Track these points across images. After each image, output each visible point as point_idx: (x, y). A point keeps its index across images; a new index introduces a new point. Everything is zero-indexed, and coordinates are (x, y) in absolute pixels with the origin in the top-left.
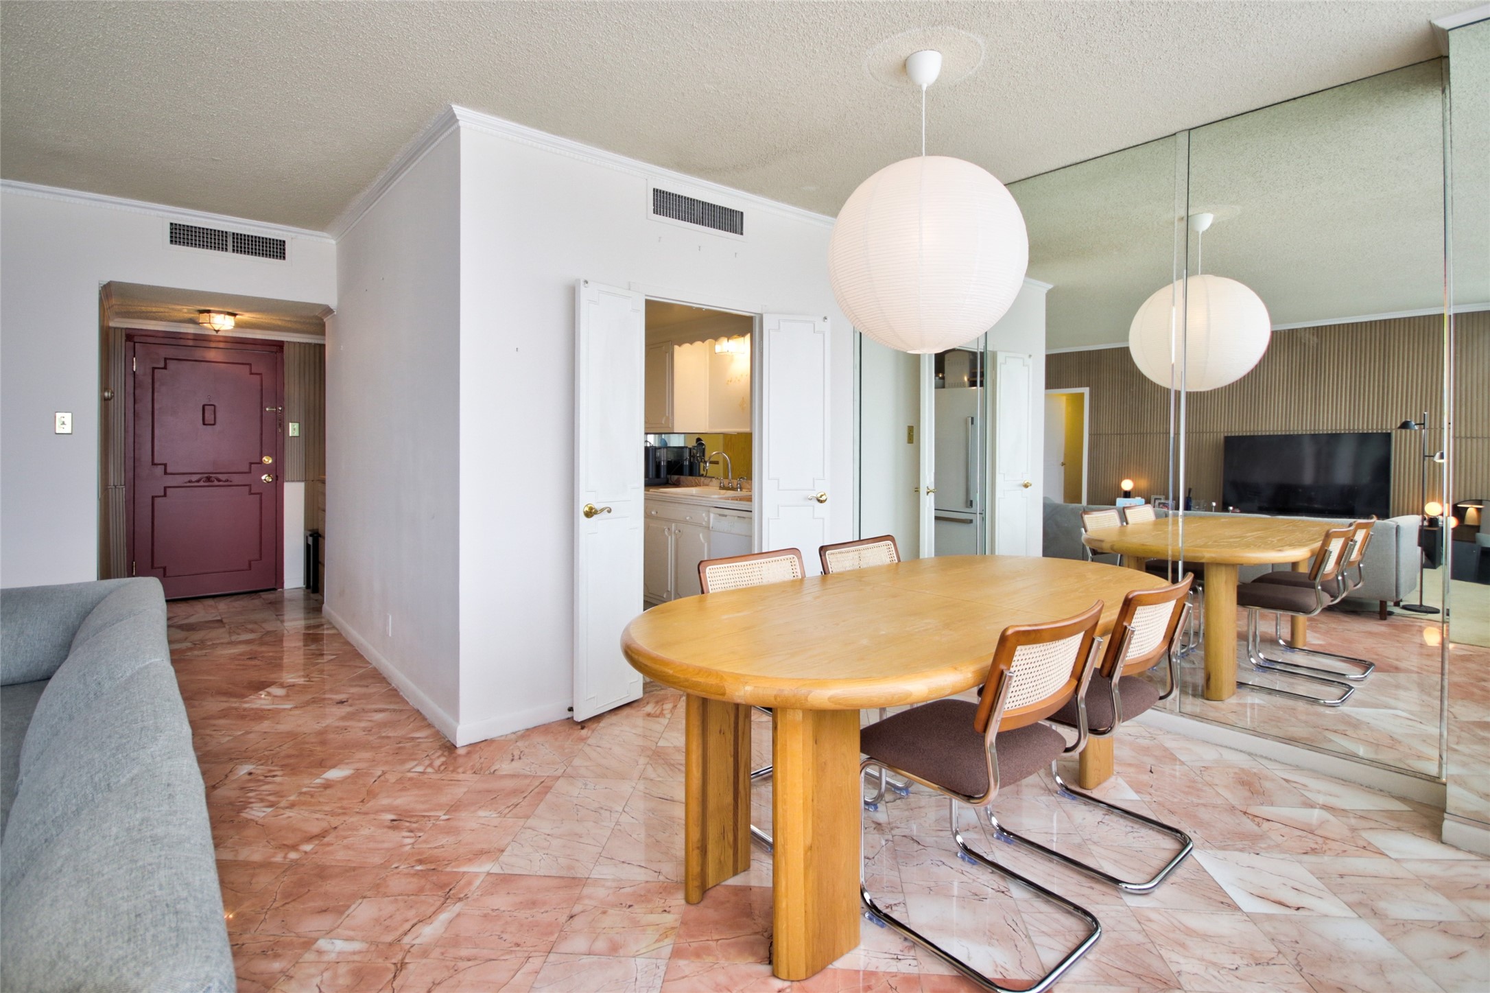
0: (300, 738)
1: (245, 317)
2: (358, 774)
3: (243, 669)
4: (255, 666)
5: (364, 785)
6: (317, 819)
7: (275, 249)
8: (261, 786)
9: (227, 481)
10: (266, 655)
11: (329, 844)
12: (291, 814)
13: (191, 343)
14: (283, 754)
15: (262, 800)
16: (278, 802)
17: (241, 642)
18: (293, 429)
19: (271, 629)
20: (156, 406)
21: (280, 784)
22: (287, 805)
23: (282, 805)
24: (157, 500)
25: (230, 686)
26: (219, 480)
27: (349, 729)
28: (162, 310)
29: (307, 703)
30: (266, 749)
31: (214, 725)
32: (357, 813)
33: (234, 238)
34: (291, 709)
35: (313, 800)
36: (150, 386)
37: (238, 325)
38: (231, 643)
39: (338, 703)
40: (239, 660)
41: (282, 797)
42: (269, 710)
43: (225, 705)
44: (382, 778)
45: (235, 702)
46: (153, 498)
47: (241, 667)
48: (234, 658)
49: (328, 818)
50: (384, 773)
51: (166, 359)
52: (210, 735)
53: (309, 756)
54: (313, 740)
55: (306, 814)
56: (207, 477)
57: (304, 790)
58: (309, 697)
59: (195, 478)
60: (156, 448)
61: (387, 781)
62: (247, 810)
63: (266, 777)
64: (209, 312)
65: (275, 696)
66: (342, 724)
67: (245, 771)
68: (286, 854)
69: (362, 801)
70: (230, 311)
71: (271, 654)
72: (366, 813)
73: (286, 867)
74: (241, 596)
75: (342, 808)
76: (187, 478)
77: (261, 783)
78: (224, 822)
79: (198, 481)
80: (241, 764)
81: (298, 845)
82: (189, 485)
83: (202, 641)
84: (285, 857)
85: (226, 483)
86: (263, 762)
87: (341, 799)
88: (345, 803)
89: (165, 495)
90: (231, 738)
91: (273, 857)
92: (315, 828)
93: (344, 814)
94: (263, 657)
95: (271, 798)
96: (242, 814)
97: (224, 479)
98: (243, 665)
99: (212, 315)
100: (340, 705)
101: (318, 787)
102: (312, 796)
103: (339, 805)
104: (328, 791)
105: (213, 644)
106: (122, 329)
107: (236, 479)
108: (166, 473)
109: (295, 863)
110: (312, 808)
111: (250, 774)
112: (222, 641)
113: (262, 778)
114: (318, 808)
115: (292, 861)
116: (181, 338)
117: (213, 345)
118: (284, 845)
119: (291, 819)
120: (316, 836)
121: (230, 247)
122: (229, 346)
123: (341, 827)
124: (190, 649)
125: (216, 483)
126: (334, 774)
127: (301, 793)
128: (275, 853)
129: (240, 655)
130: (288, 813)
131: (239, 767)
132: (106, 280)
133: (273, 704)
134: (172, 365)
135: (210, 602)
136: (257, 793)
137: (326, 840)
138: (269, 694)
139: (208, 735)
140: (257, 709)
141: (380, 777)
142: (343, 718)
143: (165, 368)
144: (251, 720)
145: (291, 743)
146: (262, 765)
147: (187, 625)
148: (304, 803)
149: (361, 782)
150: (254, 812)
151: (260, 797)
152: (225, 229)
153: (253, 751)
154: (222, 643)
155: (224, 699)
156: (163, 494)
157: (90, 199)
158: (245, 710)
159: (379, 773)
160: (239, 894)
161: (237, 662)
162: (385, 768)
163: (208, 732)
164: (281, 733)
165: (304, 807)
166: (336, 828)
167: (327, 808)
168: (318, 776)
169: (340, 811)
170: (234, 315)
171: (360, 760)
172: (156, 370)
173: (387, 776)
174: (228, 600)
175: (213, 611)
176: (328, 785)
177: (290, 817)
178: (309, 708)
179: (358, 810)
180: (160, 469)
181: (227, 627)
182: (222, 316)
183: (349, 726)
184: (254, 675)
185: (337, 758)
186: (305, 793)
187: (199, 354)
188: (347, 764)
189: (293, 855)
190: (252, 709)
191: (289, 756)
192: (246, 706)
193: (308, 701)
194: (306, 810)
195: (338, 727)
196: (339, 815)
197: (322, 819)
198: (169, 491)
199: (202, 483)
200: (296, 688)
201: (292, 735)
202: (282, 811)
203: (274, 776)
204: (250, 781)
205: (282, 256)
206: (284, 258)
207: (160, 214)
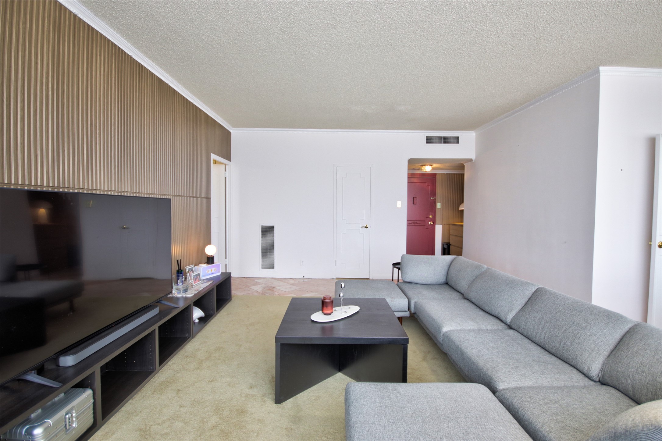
1: (435, 166)
7: (455, 140)
18: (439, 205)
26: (417, 223)
33: (443, 138)
37: (433, 169)
56: (414, 222)
79: (411, 223)
82: (409, 225)
97: (419, 223)
99: (426, 166)
107: (422, 223)
117: (416, 176)
121: (442, 142)
122: (420, 176)
132: (410, 158)
152: (441, 136)
157: (406, 132)
170: (431, 165)
182: (429, 166)
187: (412, 180)
205: (458, 142)
206: (458, 143)
207: (424, 134)
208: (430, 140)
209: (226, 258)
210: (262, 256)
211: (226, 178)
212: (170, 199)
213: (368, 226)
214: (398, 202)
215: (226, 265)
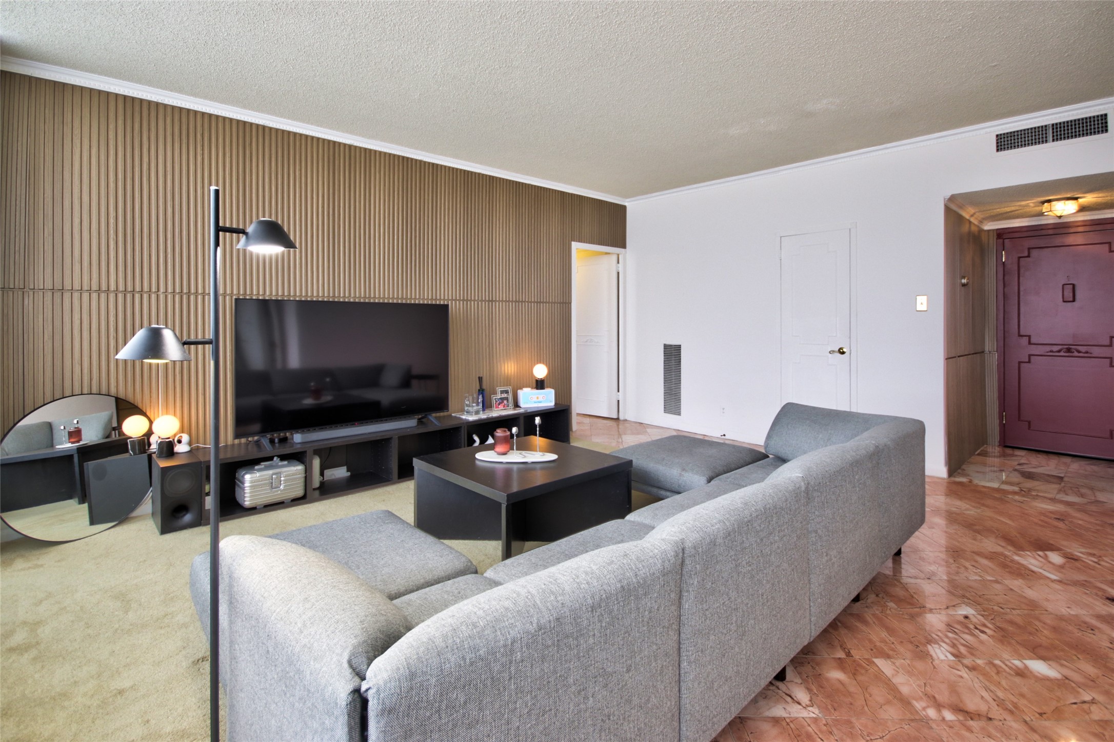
0: (1037, 612)
1: (1089, 199)
2: (1063, 683)
3: (1041, 526)
4: (1056, 527)
5: (1059, 699)
6: (982, 697)
8: (964, 633)
9: (1087, 352)
10: (1075, 521)
11: (969, 729)
12: (965, 675)
13: (1051, 232)
14: (1008, 617)
15: (954, 646)
16: (964, 657)
17: (1062, 502)
19: (1101, 500)
20: (1022, 289)
21: (982, 642)
22: (969, 665)
23: (966, 661)
24: (1022, 365)
25: (1018, 535)
26: (1079, 352)
27: (1096, 632)
28: (1013, 208)
29: (1075, 583)
30: (998, 604)
31: (976, 561)
32: (1025, 722)
33: (1053, 129)
34: (1053, 581)
35: (996, 677)
36: (1017, 273)
37: (1083, 209)
38: (1053, 500)
39: (1108, 599)
40: (1047, 516)
41: (972, 654)
42: (1033, 571)
43: (1000, 549)
44: (1085, 706)
45: (1010, 551)
46: (1020, 363)
47: (1043, 524)
48: (1043, 513)
49: (994, 704)
50: (1093, 702)
51: (1029, 249)
52: (966, 568)
53: (1030, 633)
54: (1048, 622)
55: (977, 685)
56: (1067, 348)
57: (997, 662)
58: (1081, 577)
59: (1056, 348)
60: (1021, 323)
61: (1088, 713)
62: (936, 646)
63: (976, 628)
64: (1049, 201)
65: (1050, 562)
66: (1094, 622)
67: (964, 613)
68: (928, 707)
69: (1041, 714)
70: (1069, 196)
71: (1080, 522)
72: (1033, 730)
73: (917, 718)
74: (1101, 462)
75: (1016, 706)
76: (1048, 348)
77: (967, 631)
78: (911, 642)
79: (1059, 351)
80: (967, 604)
81: (944, 707)
82: (1051, 355)
83: (1030, 490)
84: (924, 709)
85: (1086, 355)
86: (986, 613)
87: (1022, 695)
88: (1022, 703)
89: (1029, 362)
90: (980, 579)
91: (916, 700)
92: (972, 704)
93: (1011, 712)
94: (1071, 522)
95: (963, 649)
96: (929, 647)
97: (1084, 351)
98: (1046, 522)
99: (1054, 203)
100: (1108, 602)
101: (1010, 668)
102: (998, 673)
103: (1015, 700)
104: (1018, 680)
105: (1037, 495)
106: (993, 230)
107: (1096, 351)
108: (1030, 343)
109: (926, 722)
110: (988, 684)
111: (966, 617)
112: (1046, 495)
113: (972, 627)
114: (993, 688)
115: (927, 716)
116: (1042, 229)
117: (1072, 230)
118: (934, 697)
119: (961, 680)
120: (967, 712)
121: (1050, 138)
122: (1087, 229)
123: (996, 723)
124: (1015, 493)
125: (1076, 354)
126: (1039, 667)
127: (991, 663)
128: (921, 698)
129: (1051, 512)
130: (964, 673)
131: (963, 606)
132: (950, 194)
133: (1041, 568)
134: (1034, 253)
135: (1068, 460)
136: (956, 637)
137: (971, 723)
138: (1046, 557)
139: (965, 567)
140: (1022, 565)
141: (1084, 702)
142: (1099, 617)
143: (1028, 256)
144: (1010, 572)
145: (1026, 612)
146: (983, 616)
147: (1030, 473)
148: (985, 675)
149: (1059, 694)
150: (938, 651)
151: (955, 642)
152: (1043, 124)
153: (987, 600)
154: (1045, 497)
155: (1003, 544)
156: (1027, 360)
157: (935, 139)
158: (1013, 561)
159: (1087, 698)
160: (866, 708)
161: (1042, 518)
162: (1100, 698)
163: (967, 564)
164: (1025, 597)
165: (981, 678)
166: (990, 719)
167: (1000, 694)
168: (1021, 657)
169: (1010, 706)
170: (1076, 199)
171: (1079, 671)
172: (1021, 259)
173: (1094, 708)
174: (1083, 463)
175: (1063, 468)
176: (1022, 673)
177: (962, 677)
178: (1073, 589)
179: (1028, 719)
180: (1025, 340)
181: (1063, 484)
182: (1062, 202)
183: (1099, 629)
184: (1047, 535)
185: (1056, 653)
186: (994, 665)
187: (1058, 241)
188: (1062, 665)
189: (932, 713)
190: (1019, 563)
191: (1011, 622)
192: (1016, 558)
193: (1078, 581)
194: (981, 681)
195: (1085, 623)
196: (1006, 709)
197: (986, 701)
198: (1032, 358)
199: (1062, 354)
200: (1077, 564)
201: (1033, 605)
202: (960, 667)
203: (983, 632)
204: (960, 623)
205: (1105, 129)
206: (1107, 131)
207: (988, 130)
208: (1005, 142)
209: (618, 391)
210: (665, 393)
211: (618, 273)
212: (447, 305)
213: (844, 350)
214: (918, 297)
215: (618, 401)
